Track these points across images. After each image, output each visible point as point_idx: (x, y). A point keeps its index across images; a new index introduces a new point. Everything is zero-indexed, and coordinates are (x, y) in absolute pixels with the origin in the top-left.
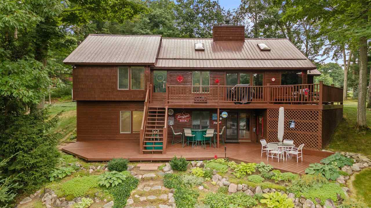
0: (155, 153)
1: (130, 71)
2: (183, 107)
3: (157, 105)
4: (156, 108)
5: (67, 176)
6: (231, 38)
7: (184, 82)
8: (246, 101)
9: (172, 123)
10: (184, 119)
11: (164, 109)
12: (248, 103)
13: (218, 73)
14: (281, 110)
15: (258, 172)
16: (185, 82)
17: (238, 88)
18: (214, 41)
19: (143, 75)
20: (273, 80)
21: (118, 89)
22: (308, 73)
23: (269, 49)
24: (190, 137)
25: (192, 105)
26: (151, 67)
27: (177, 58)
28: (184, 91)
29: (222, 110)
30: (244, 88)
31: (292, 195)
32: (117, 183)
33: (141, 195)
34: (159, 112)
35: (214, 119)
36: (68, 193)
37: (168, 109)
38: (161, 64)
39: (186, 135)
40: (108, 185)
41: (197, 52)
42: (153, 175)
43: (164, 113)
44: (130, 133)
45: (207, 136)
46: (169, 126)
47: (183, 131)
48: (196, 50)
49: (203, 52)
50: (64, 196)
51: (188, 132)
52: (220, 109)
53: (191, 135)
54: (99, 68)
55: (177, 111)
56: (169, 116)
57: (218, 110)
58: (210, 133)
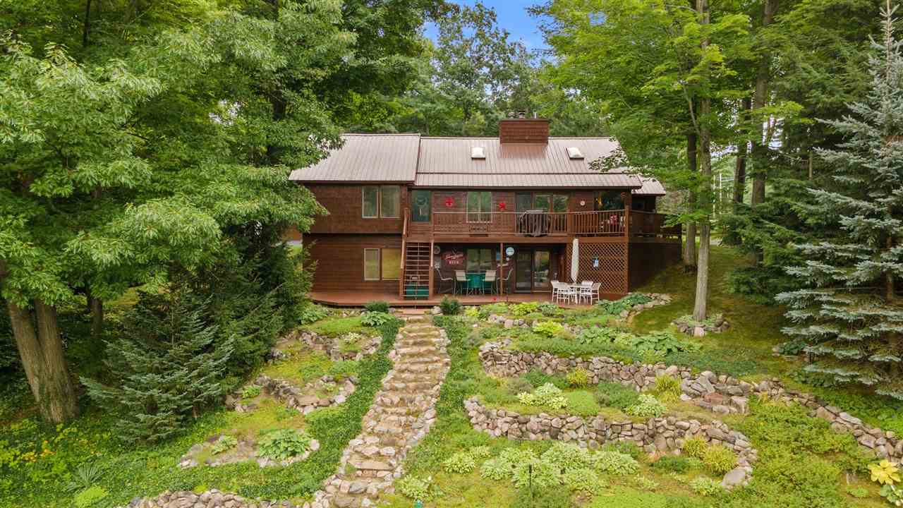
0: (419, 298)
1: (378, 192)
2: (454, 241)
3: (418, 239)
4: (416, 244)
5: (319, 319)
6: (527, 138)
7: (455, 207)
8: (539, 233)
9: (438, 266)
10: (454, 259)
11: (429, 244)
12: (541, 236)
13: (504, 194)
14: (576, 242)
15: (540, 310)
16: (457, 207)
17: (528, 215)
18: (501, 142)
19: (396, 196)
20: (583, 203)
21: (363, 217)
22: (632, 193)
23: (582, 156)
24: (463, 283)
25: (467, 239)
26: (409, 186)
27: (446, 171)
28: (455, 220)
29: (506, 245)
30: (535, 215)
31: (567, 325)
32: (382, 322)
33: (410, 332)
34: (421, 249)
35: (497, 259)
36: (329, 331)
37: (435, 244)
38: (422, 181)
39: (459, 279)
40: (372, 324)
41: (474, 161)
42: (420, 317)
43: (429, 249)
44: (378, 279)
45: (487, 279)
46: (435, 271)
47: (455, 277)
48: (473, 159)
49: (483, 162)
50: (326, 334)
51: (461, 276)
52: (504, 244)
53: (464, 279)
54: (336, 188)
55: (446, 248)
56: (435, 255)
57: (502, 245)
58: (490, 276)
